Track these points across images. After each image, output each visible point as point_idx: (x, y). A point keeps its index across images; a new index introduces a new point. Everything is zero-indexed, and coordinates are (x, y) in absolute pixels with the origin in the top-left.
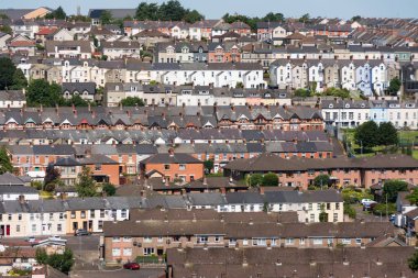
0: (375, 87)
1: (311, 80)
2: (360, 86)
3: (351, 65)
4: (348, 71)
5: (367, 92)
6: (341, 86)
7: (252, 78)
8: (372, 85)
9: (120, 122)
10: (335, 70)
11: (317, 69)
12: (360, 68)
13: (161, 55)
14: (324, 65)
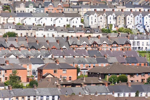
0: (146, 28)
1: (109, 23)
2: (137, 27)
3: (132, 14)
4: (130, 18)
5: (142, 30)
6: (126, 27)
7: (75, 22)
8: (144, 27)
9: (12, 46)
10: (122, 17)
11: (112, 17)
12: (137, 16)
13: (17, 9)
14: (116, 15)
